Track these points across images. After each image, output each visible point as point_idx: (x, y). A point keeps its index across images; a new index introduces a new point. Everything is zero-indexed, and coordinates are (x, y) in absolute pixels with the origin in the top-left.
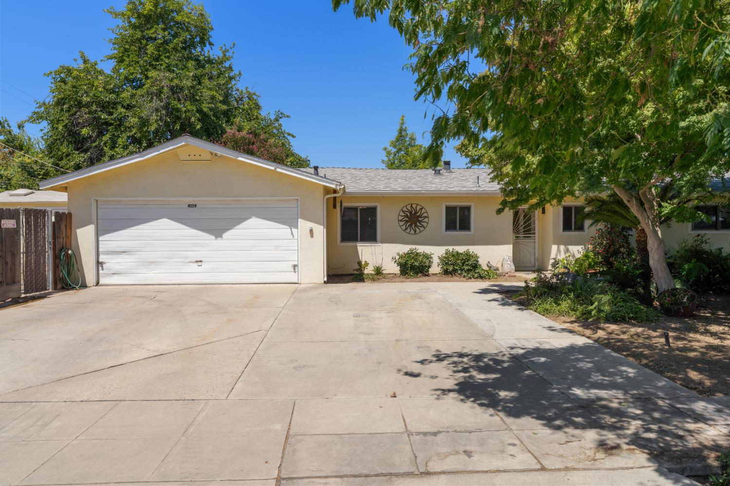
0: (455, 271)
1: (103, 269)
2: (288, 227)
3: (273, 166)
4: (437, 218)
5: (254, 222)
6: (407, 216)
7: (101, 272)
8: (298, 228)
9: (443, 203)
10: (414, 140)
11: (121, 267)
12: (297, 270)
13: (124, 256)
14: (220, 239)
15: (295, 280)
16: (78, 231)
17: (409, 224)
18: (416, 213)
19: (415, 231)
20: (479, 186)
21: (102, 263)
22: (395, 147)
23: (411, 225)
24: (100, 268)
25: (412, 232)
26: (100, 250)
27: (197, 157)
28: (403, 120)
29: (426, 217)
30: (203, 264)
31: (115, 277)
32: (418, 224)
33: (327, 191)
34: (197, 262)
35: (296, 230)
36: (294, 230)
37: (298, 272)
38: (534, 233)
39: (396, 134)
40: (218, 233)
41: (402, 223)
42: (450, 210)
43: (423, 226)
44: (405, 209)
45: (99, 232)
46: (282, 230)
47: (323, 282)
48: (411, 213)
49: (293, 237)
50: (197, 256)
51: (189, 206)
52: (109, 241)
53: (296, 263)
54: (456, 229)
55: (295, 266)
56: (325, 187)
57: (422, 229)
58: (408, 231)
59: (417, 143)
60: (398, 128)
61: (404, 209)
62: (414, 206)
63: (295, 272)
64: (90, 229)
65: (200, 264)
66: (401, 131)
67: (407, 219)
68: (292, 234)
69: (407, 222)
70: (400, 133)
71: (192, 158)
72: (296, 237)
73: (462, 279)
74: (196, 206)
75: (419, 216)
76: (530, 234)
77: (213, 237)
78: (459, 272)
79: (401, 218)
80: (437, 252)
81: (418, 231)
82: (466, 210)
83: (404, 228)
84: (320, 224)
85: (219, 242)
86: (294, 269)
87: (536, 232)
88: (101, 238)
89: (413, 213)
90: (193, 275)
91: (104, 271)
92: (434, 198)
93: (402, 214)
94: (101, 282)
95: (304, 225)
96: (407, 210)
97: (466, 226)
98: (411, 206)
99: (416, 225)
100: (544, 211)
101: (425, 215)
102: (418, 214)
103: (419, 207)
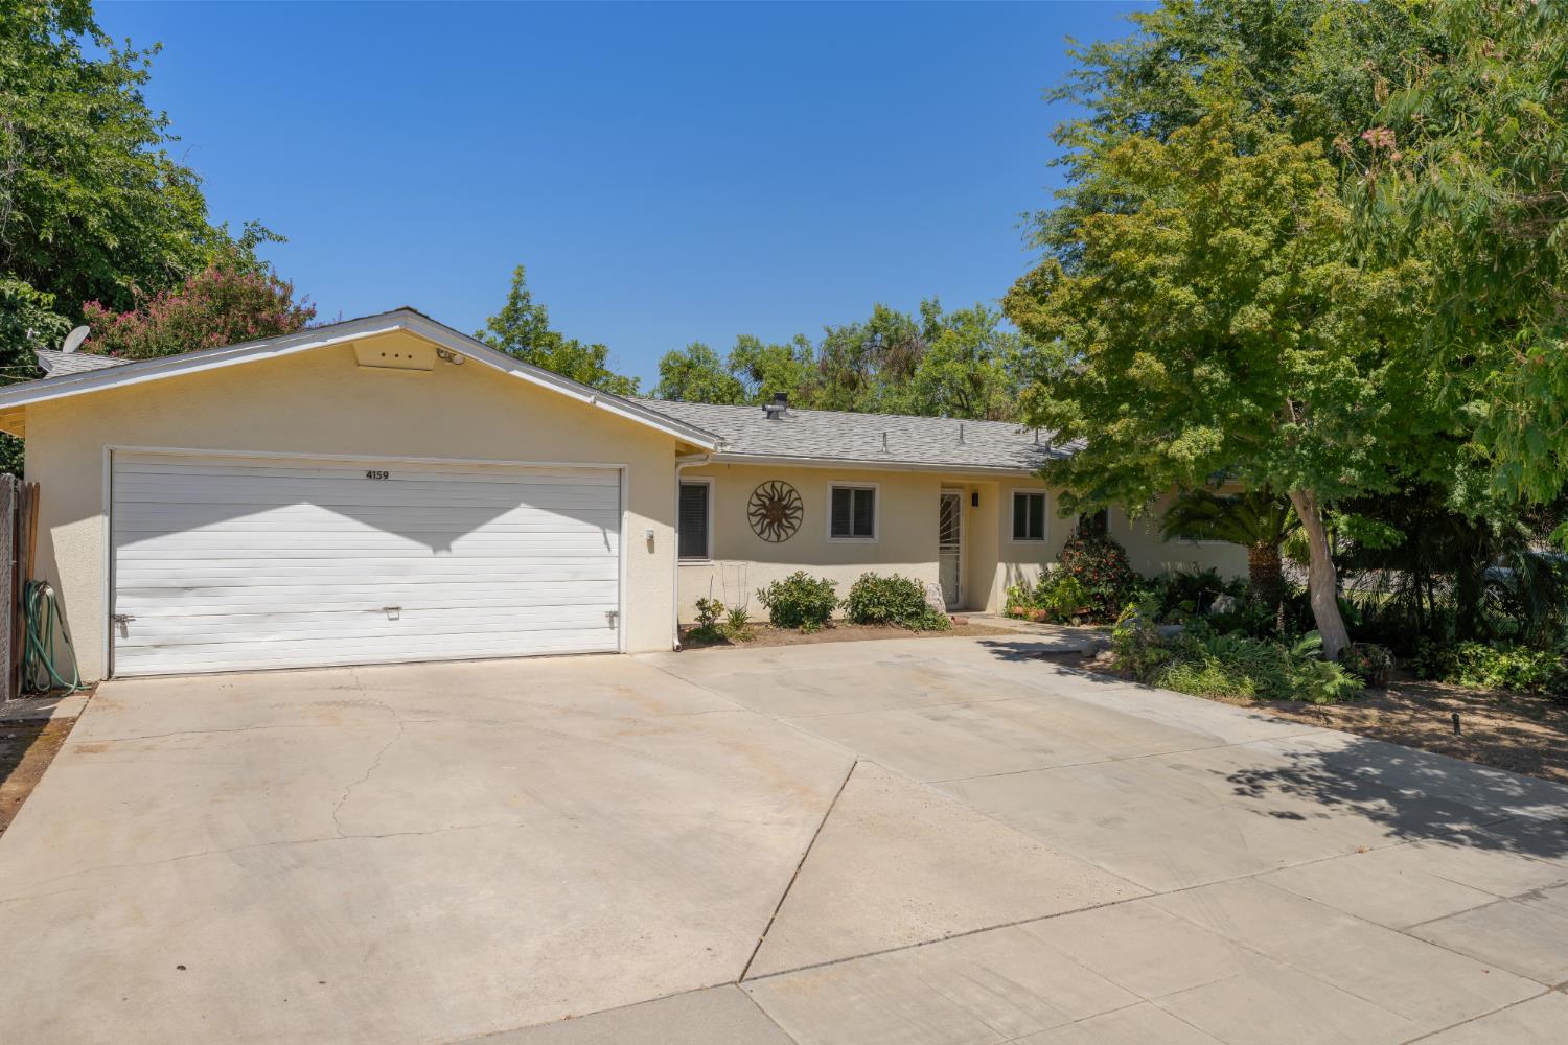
0: (890, 616)
1: (125, 635)
2: (598, 529)
3: (589, 395)
4: (817, 511)
5: (523, 515)
6: (764, 505)
7: (119, 641)
8: (620, 532)
9: (829, 482)
10: (542, 321)
11: (181, 629)
12: (615, 624)
13: (190, 599)
14: (444, 553)
15: (614, 647)
16: (55, 531)
17: (767, 521)
18: (780, 499)
19: (779, 536)
20: (887, 452)
21: (123, 620)
22: (501, 332)
23: (771, 524)
24: (118, 632)
25: (774, 537)
26: (119, 584)
27: (403, 361)
28: (520, 275)
29: (798, 508)
30: (402, 614)
31: (162, 654)
32: (784, 521)
33: (685, 450)
34: (387, 610)
35: (616, 536)
36: (613, 537)
37: (619, 627)
38: (957, 542)
39: (506, 303)
40: (439, 539)
41: (754, 520)
42: (840, 496)
43: (792, 526)
44: (761, 491)
45: (116, 537)
46: (585, 535)
47: (671, 647)
48: (771, 499)
49: (609, 550)
50: (387, 594)
51: (369, 475)
52: (142, 560)
53: (614, 608)
54: (849, 535)
55: (612, 615)
56: (679, 442)
57: (790, 531)
58: (766, 535)
59: (549, 329)
60: (511, 292)
61: (759, 492)
62: (778, 486)
63: (612, 628)
64: (96, 527)
65: (394, 614)
66: (516, 297)
67: (764, 511)
68: (607, 543)
69: (764, 517)
70: (514, 304)
71: (389, 360)
72: (615, 551)
73: (905, 632)
74: (386, 475)
75: (787, 507)
76: (949, 542)
77: (429, 551)
78: (897, 618)
79: (753, 509)
80: (843, 579)
81: (783, 535)
82: (865, 498)
83: (758, 529)
84: (666, 523)
85: (442, 562)
86: (611, 621)
87: (960, 538)
88: (122, 552)
89: (776, 498)
90: (377, 641)
91: (131, 641)
92: (814, 470)
93: (755, 501)
94: (119, 670)
95: (636, 524)
96: (764, 493)
97: (864, 528)
98: (773, 485)
99: (780, 525)
100: (975, 500)
101: (797, 503)
102: (784, 502)
103: (786, 489)
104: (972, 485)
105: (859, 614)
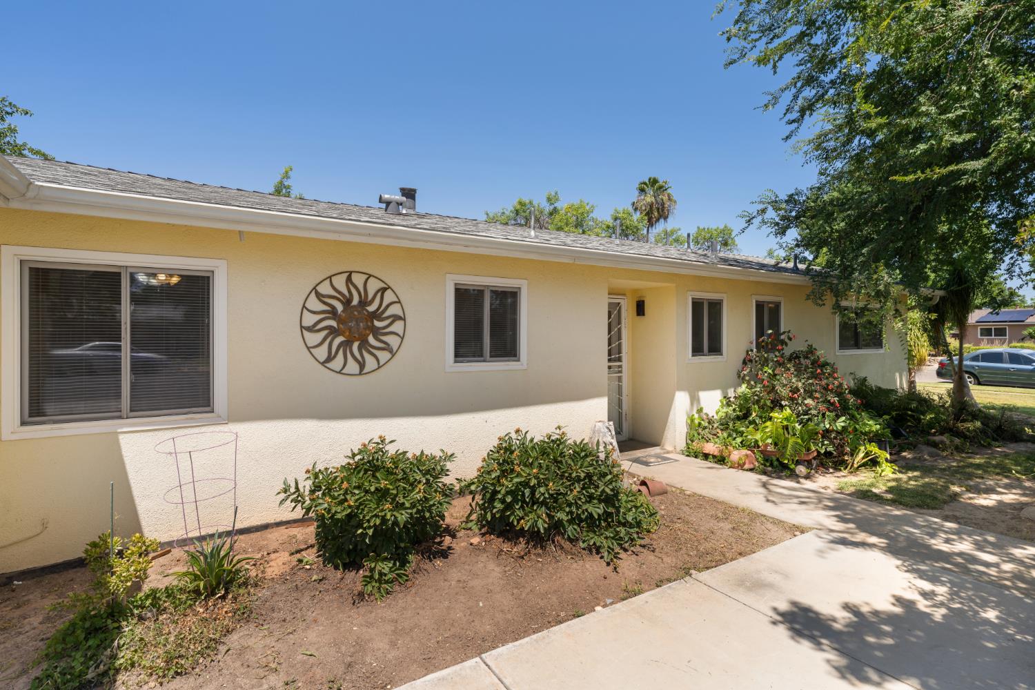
0: (556, 527)
4: (429, 322)
6: (333, 313)
9: (448, 276)
17: (340, 339)
18: (364, 303)
19: (362, 365)
23: (347, 344)
25: (353, 367)
29: (396, 318)
32: (371, 339)
38: (620, 359)
41: (314, 338)
42: (466, 299)
43: (387, 348)
44: (325, 289)
48: (347, 302)
54: (481, 356)
57: (384, 356)
58: (337, 363)
61: (321, 289)
62: (358, 280)
67: (333, 323)
69: (333, 332)
75: (376, 315)
79: (310, 320)
81: (370, 363)
82: (507, 302)
83: (322, 353)
87: (624, 355)
89: (355, 301)
93: (314, 304)
96: (333, 293)
97: (506, 347)
98: (349, 280)
99: (364, 344)
100: (640, 309)
101: (394, 310)
102: (371, 308)
103: (373, 286)
104: (635, 291)
105: (493, 515)
